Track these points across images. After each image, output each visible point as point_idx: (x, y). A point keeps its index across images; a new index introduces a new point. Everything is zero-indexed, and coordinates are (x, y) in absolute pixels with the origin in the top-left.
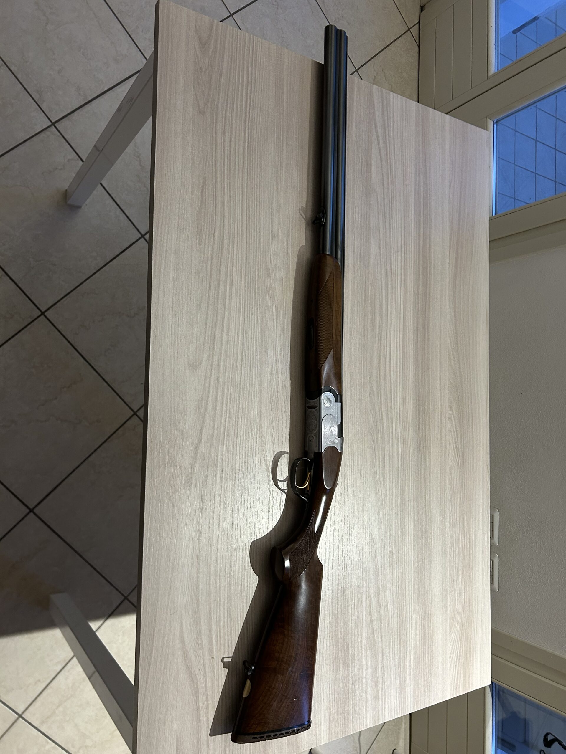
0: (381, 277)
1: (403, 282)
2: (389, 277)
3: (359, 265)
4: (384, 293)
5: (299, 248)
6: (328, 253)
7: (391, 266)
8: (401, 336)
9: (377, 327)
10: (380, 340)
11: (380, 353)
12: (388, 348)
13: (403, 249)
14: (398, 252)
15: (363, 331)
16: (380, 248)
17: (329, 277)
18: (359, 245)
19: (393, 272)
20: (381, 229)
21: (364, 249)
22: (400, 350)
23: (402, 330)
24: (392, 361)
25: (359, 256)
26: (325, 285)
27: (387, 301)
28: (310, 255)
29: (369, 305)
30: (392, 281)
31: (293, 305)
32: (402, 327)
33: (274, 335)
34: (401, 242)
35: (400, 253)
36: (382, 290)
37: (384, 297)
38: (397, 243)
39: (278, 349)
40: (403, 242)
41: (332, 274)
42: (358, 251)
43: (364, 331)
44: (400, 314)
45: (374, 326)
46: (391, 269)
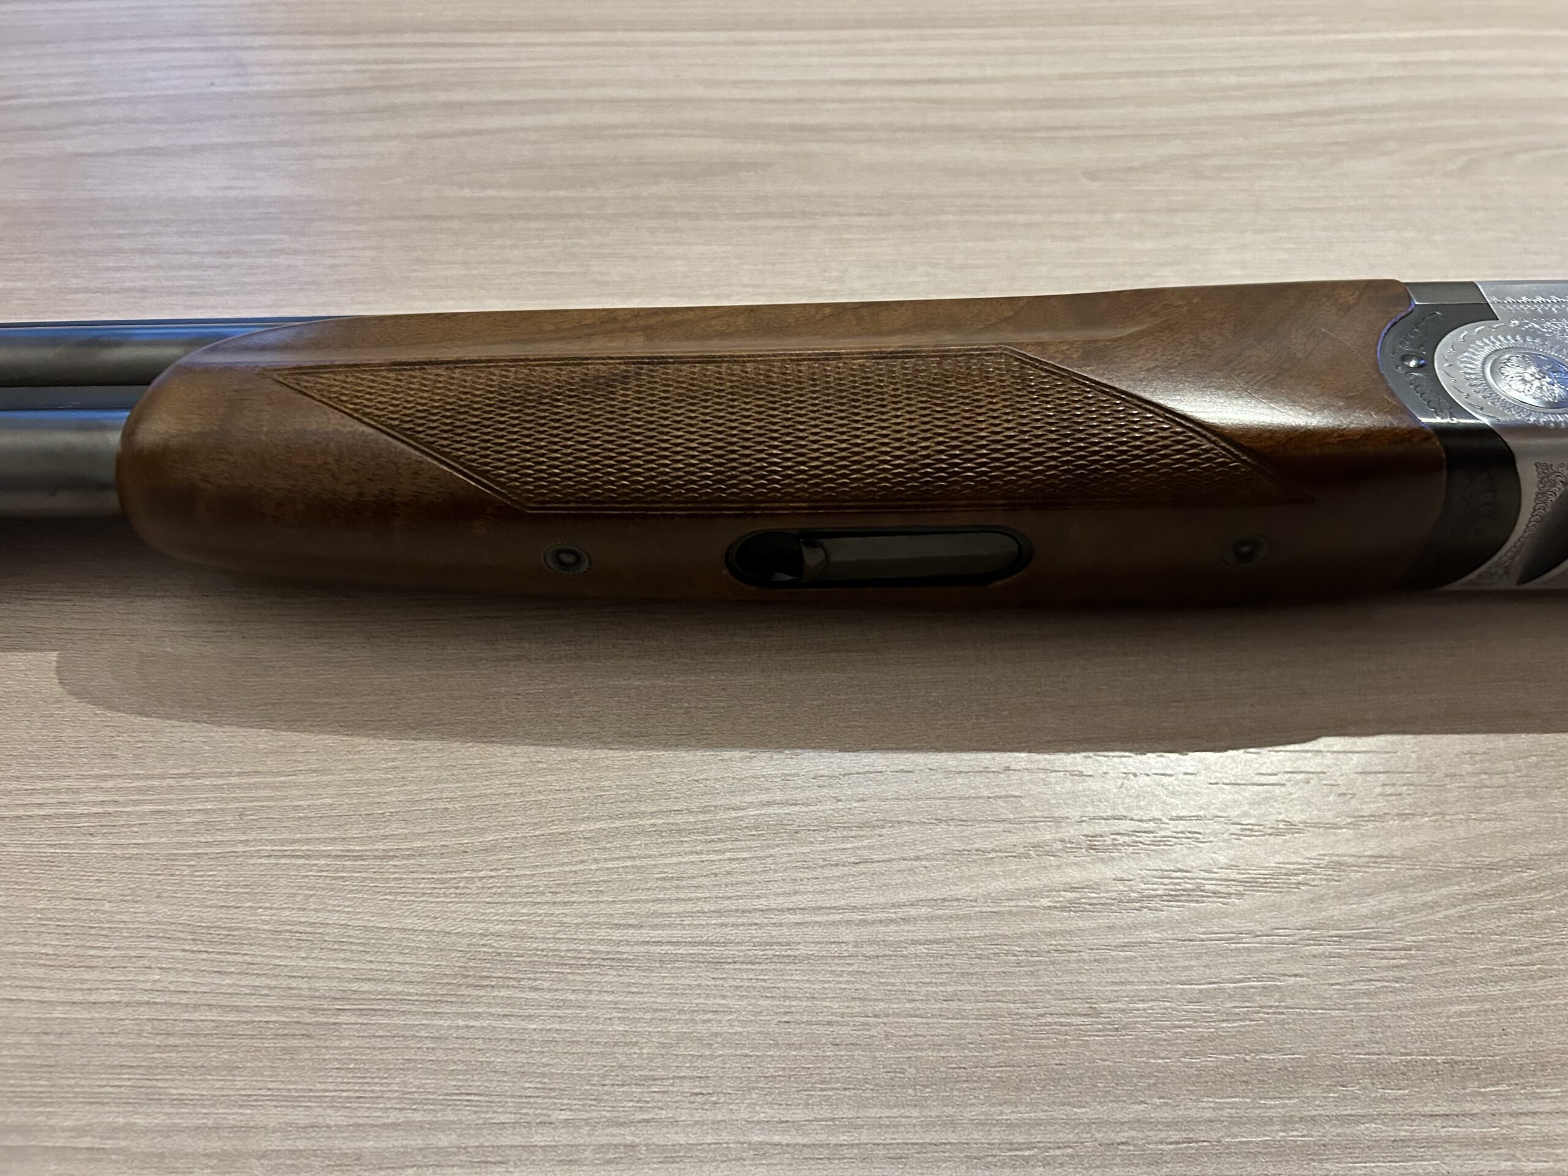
0: (396, 137)
1: (433, 38)
2: (404, 98)
3: (299, 261)
4: (508, 122)
5: (74, 707)
6: (114, 438)
7: (327, 93)
8: (776, 35)
9: (738, 146)
10: (818, 131)
11: (910, 129)
12: (868, 92)
13: (225, 41)
14: (240, 64)
15: (773, 223)
16: (196, 149)
17: (334, 403)
18: (151, 261)
19: (370, 84)
20: (70, 146)
21: (181, 234)
22: (872, 40)
23: (740, 35)
24: (946, 73)
25: (233, 260)
26: (409, 435)
27: (559, 105)
28: (154, 606)
29: (590, 192)
30: (425, 87)
31: (602, 742)
32: (722, 36)
33: (921, 932)
34: (182, 49)
35: (246, 56)
36: (480, 132)
37: (529, 121)
38: (182, 67)
39: (1057, 878)
40: (186, 43)
41: (307, 381)
42: (195, 267)
43: (770, 215)
44: (637, 44)
45: (732, 166)
46: (348, 91)
